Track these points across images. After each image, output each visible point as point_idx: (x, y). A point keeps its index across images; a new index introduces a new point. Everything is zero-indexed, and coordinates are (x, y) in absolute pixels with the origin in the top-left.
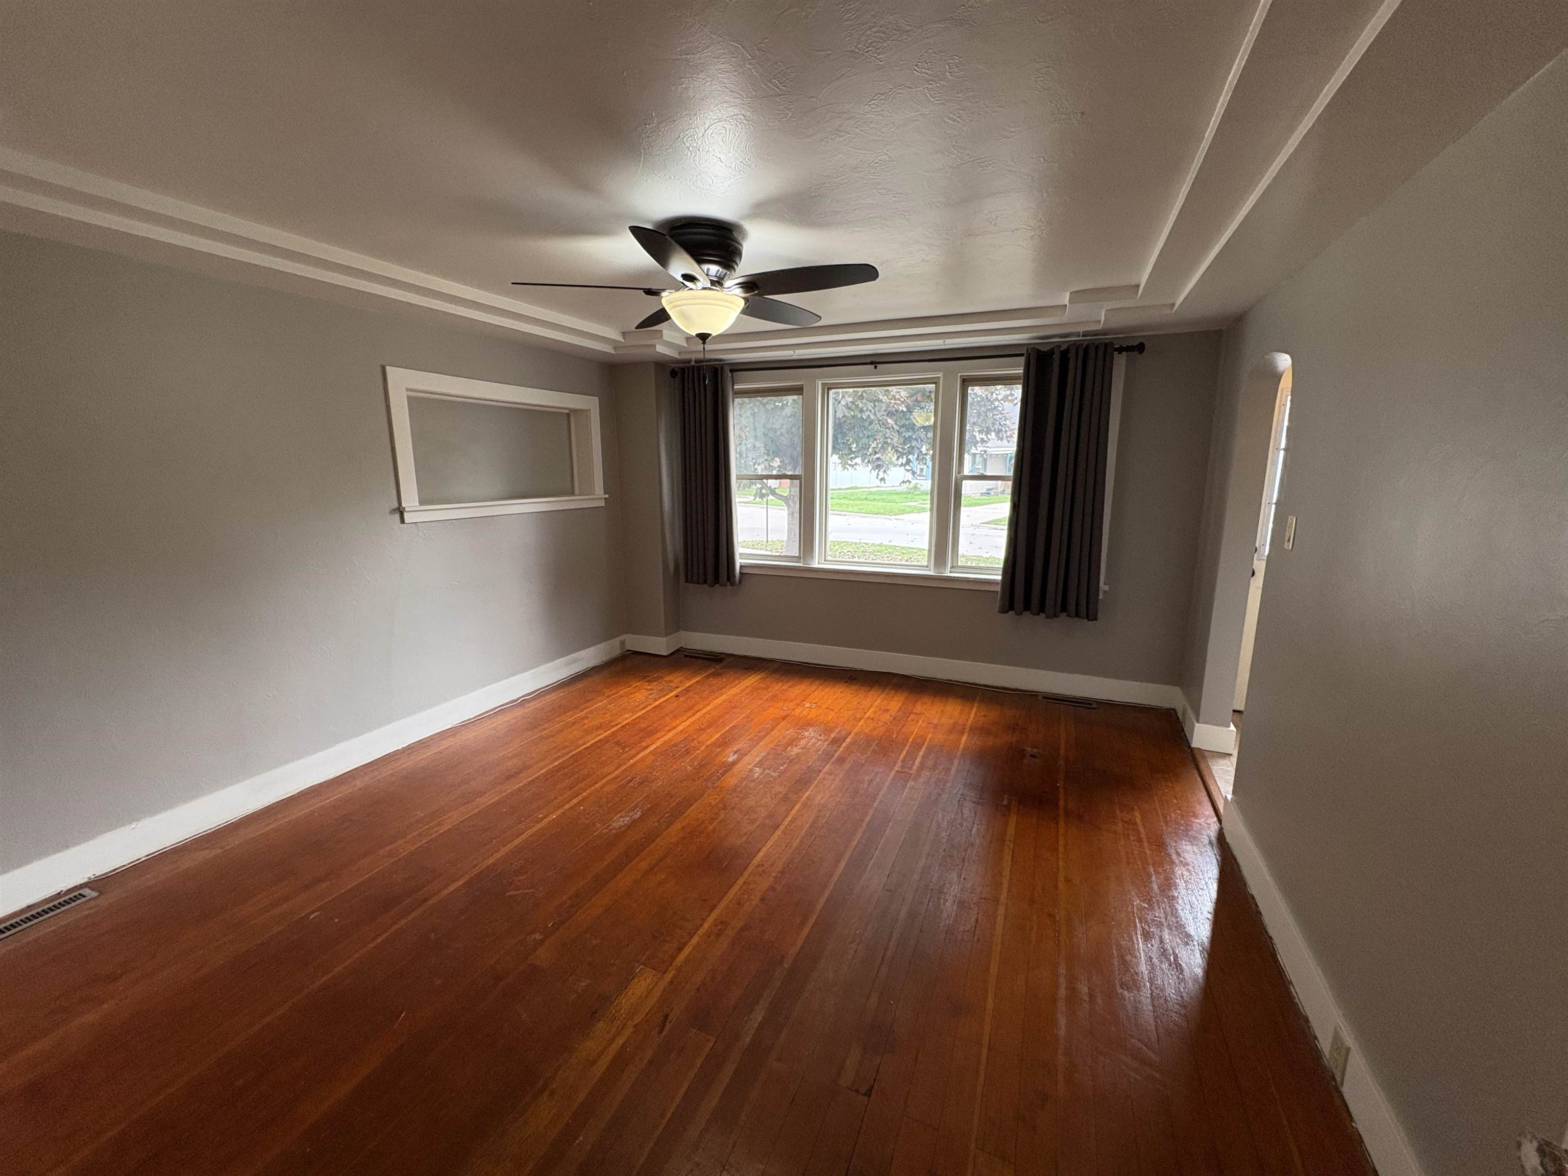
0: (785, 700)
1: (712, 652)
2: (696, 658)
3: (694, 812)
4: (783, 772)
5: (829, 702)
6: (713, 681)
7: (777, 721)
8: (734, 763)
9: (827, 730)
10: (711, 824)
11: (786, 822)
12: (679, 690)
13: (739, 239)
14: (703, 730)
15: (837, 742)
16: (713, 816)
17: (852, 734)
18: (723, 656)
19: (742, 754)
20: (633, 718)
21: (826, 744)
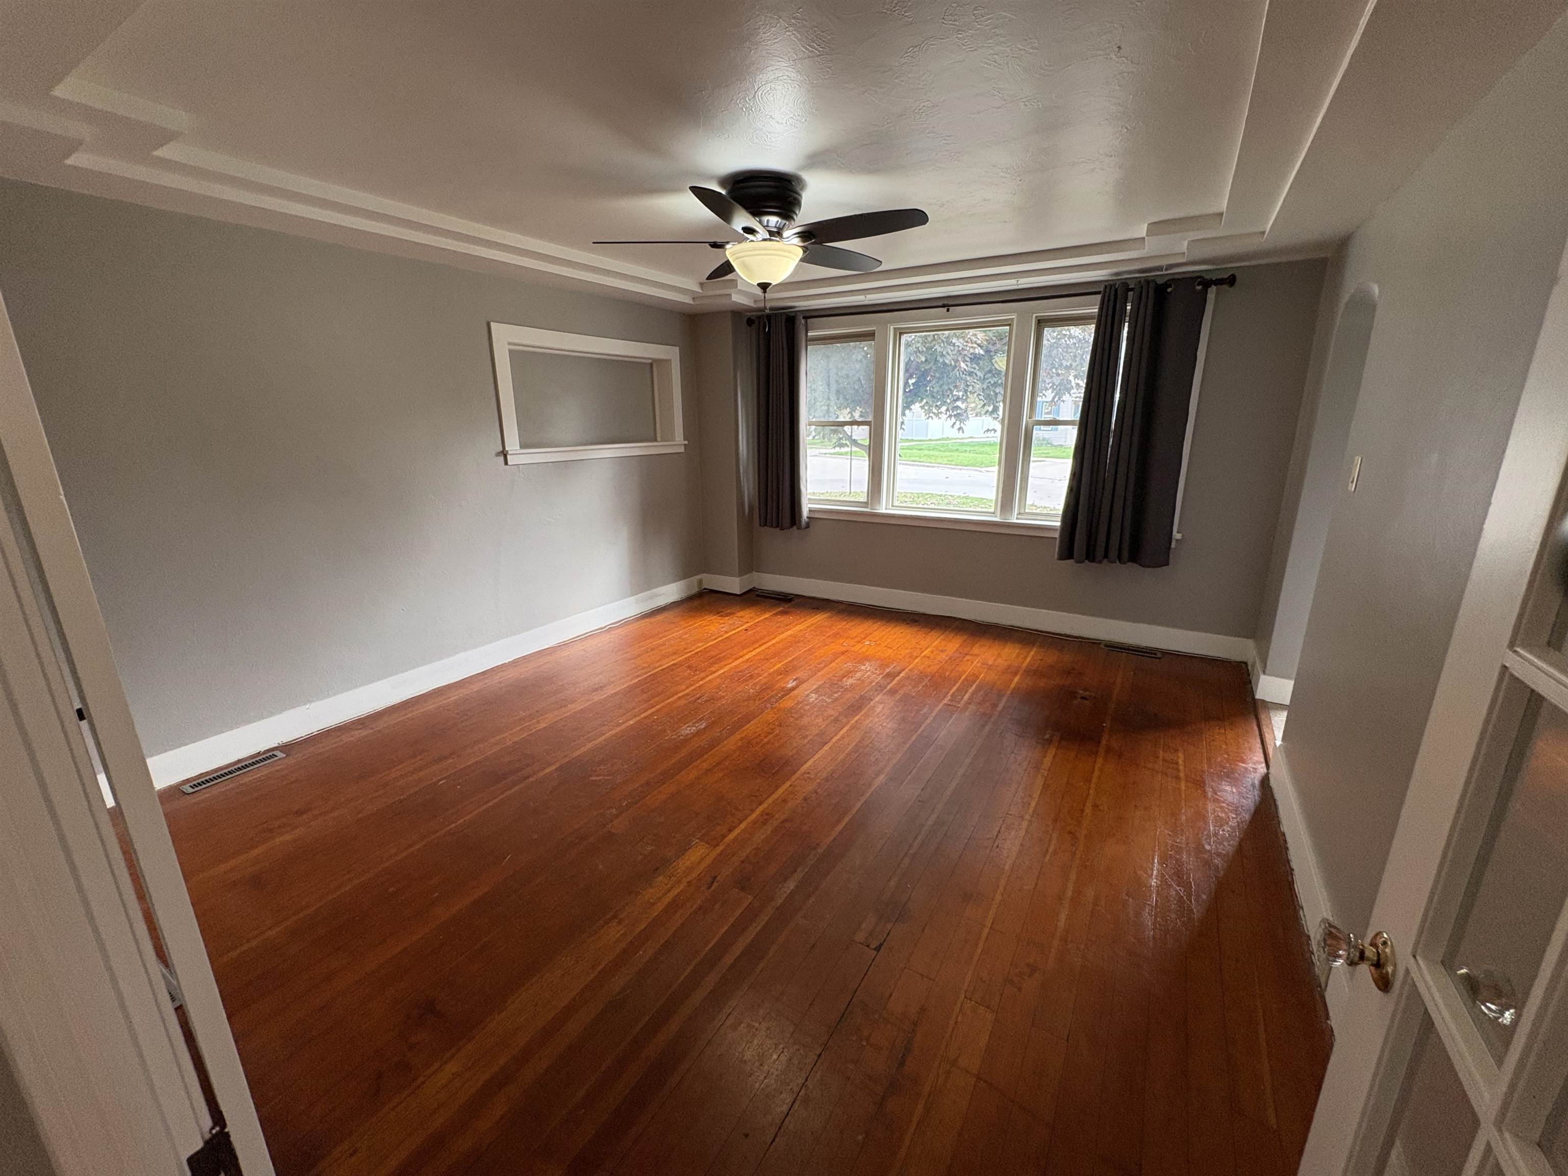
0: (847, 638)
1: (781, 593)
2: (766, 597)
3: (751, 728)
4: (836, 699)
5: (888, 640)
6: (780, 618)
7: (836, 656)
8: (793, 689)
9: (882, 666)
10: (766, 737)
11: (834, 740)
12: (749, 624)
13: (798, 189)
14: (768, 660)
15: (891, 676)
16: (770, 731)
17: (906, 670)
18: (792, 596)
19: (800, 682)
20: (705, 646)
21: (881, 677)
